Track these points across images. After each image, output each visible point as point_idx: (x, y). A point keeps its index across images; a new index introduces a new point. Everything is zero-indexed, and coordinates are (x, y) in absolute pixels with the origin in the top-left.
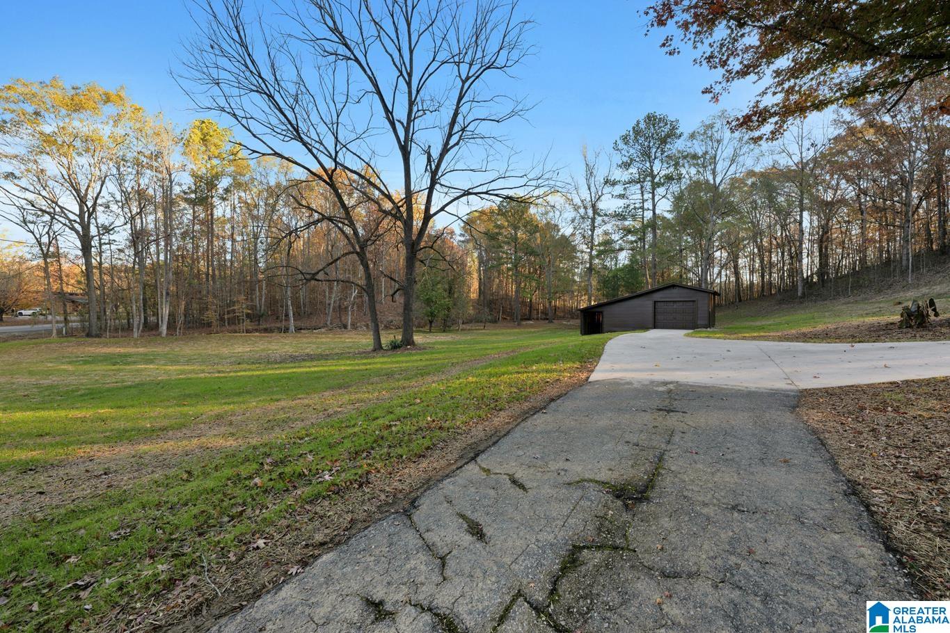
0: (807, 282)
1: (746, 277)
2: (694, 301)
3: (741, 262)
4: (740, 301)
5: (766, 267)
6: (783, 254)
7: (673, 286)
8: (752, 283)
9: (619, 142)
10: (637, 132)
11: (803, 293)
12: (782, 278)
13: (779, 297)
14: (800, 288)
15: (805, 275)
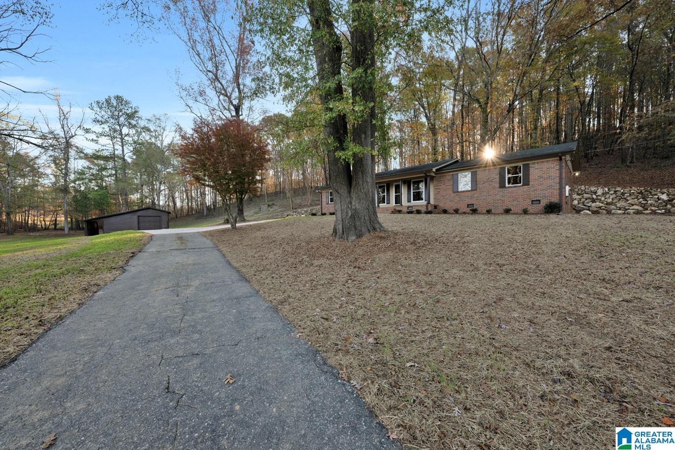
0: (208, 208)
1: (179, 204)
2: (159, 216)
3: (177, 194)
4: (177, 217)
5: (190, 199)
6: (197, 192)
7: (149, 208)
8: (182, 207)
9: (93, 104)
10: (108, 101)
11: (207, 214)
12: (197, 205)
13: (196, 216)
14: (205, 211)
15: (207, 205)
